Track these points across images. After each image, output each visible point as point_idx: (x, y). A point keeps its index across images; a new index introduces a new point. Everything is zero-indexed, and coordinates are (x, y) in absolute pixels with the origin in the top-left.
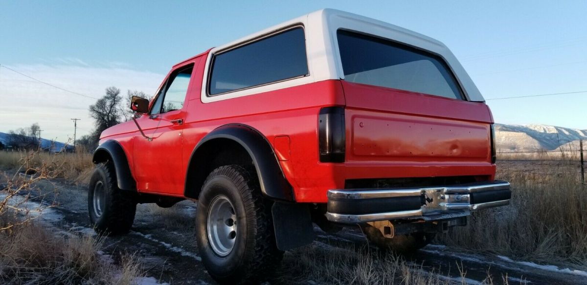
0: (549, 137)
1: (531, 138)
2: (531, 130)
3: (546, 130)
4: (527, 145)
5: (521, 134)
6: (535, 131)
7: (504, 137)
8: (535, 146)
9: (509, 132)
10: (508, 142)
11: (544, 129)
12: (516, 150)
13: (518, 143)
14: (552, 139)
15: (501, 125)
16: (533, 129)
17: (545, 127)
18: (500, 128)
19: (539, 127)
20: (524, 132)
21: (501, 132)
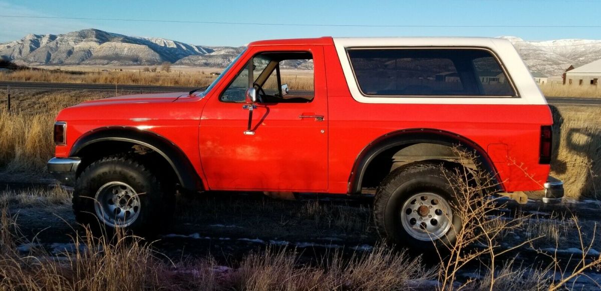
0: (169, 51)
1: (153, 51)
2: (152, 43)
3: (167, 44)
4: (149, 57)
5: (143, 46)
6: (156, 44)
7: (126, 49)
8: (156, 59)
9: (131, 44)
10: (130, 54)
11: (165, 43)
12: (139, 63)
13: (141, 55)
14: (172, 53)
15: (123, 36)
16: (154, 42)
17: (165, 41)
18: (122, 39)
19: (160, 41)
20: (145, 44)
21: (123, 44)
